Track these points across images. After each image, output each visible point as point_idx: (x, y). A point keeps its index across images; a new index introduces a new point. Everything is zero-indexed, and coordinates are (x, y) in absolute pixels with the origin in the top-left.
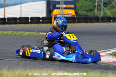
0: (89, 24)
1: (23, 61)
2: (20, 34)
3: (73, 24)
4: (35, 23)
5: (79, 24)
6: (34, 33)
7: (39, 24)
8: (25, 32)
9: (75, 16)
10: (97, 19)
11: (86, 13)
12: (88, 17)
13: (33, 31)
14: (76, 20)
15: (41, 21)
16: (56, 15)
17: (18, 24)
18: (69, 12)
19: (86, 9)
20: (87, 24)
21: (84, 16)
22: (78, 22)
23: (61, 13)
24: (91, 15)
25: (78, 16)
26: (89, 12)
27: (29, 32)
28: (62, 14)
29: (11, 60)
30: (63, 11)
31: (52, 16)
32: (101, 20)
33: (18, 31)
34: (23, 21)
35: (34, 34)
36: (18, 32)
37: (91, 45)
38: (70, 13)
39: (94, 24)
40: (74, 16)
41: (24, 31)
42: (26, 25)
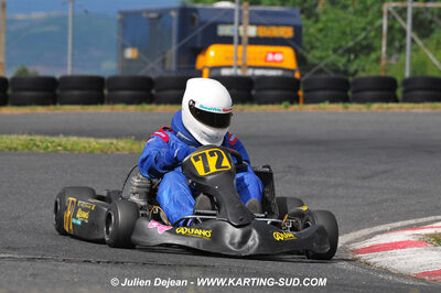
0: (354, 107)
1: (69, 261)
2: (65, 149)
3: (287, 107)
4: (129, 101)
5: (310, 107)
6: (121, 143)
7: (147, 107)
8: (85, 139)
9: (297, 75)
10: (385, 90)
11: (344, 60)
12: (351, 79)
13: (118, 136)
14: (298, 89)
15: (154, 92)
16: (220, 67)
17: (58, 106)
18: (270, 57)
19: (343, 43)
20: (346, 108)
21: (332, 75)
22: (307, 101)
23: (237, 58)
24: (364, 70)
25: (307, 75)
26: (356, 57)
27: (102, 141)
28: (240, 63)
29: (21, 260)
30: (244, 52)
31: (201, 72)
32: (404, 92)
33: (55, 133)
34: (76, 93)
35: (123, 148)
36: (56, 139)
37: (355, 197)
38: (274, 61)
39: (375, 106)
40: (293, 71)
41: (80, 133)
42: (92, 110)
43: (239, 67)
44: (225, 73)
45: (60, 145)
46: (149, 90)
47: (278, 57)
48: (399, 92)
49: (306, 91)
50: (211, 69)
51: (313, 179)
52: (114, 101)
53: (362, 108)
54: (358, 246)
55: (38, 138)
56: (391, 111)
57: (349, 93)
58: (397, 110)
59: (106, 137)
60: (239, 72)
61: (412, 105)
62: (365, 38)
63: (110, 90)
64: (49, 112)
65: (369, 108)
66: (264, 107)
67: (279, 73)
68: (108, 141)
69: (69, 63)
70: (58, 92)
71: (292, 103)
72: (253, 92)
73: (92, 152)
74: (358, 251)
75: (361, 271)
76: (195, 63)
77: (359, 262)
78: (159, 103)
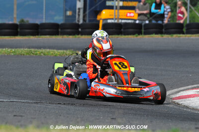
0: (165, 36)
1: (52, 103)
2: (44, 55)
3: (137, 36)
4: (70, 34)
5: (147, 37)
6: (68, 52)
7: (77, 36)
8: (52, 50)
10: (178, 29)
12: (164, 25)
13: (66, 49)
14: (141, 29)
15: (80, 30)
16: (107, 19)
17: (39, 36)
18: (129, 15)
20: (162, 36)
22: (145, 33)
27: (60, 51)
28: (116, 17)
29: (32, 103)
30: (118, 13)
31: (99, 21)
32: (187, 30)
33: (40, 48)
34: (47, 30)
35: (69, 54)
36: (40, 51)
37: (170, 75)
39: (175, 36)
42: (54, 37)
43: (116, 19)
44: (109, 21)
45: (42, 53)
46: (78, 29)
47: (132, 15)
48: (184, 30)
49: (145, 29)
50: (104, 20)
51: (151, 67)
52: (63, 34)
54: (174, 96)
55: (33, 50)
56: (181, 38)
57: (163, 30)
58: (184, 37)
59: (61, 49)
60: (116, 21)
61: (190, 35)
63: (61, 29)
64: (36, 38)
65: (172, 36)
66: (127, 36)
67: (132, 21)
68: (62, 51)
69: (44, 17)
70: (40, 30)
71: (139, 34)
72: (122, 30)
73: (55, 56)
74: (174, 99)
75: (176, 107)
76: (96, 17)
77: (175, 103)
78: (82, 35)
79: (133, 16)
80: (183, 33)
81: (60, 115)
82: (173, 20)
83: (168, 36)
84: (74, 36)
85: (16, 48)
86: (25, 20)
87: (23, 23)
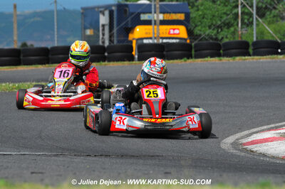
0: (225, 59)
1: (79, 156)
3: (185, 61)
5: (200, 59)
7: (104, 63)
9: (188, 41)
10: (242, 49)
11: (215, 32)
12: (221, 43)
14: (191, 51)
15: (106, 54)
16: (142, 39)
17: (50, 65)
19: (214, 22)
20: (221, 60)
21: (211, 41)
22: (197, 57)
23: (154, 33)
24: (227, 38)
26: (222, 30)
28: (156, 36)
30: (158, 30)
31: (131, 42)
32: (253, 50)
34: (61, 56)
37: (237, 112)
39: (238, 58)
40: (185, 39)
43: (155, 38)
44: (145, 41)
46: (104, 53)
47: (176, 31)
48: (251, 50)
49: (195, 51)
50: (137, 40)
51: (209, 102)
53: (230, 59)
54: (244, 141)
56: (247, 60)
57: (221, 51)
58: (251, 60)
60: (156, 41)
61: (259, 57)
62: (227, 19)
64: (45, 68)
65: (234, 59)
66: (171, 61)
67: (178, 41)
69: (56, 39)
70: (50, 56)
71: (188, 58)
72: (165, 53)
74: (244, 144)
75: (249, 155)
76: (128, 37)
77: (246, 150)
78: (109, 61)
79: (179, 34)
80: (250, 55)
81: (94, 171)
82: (234, 38)
83: (227, 59)
84: (98, 64)
85: (21, 82)
86: (29, 43)
87: (26, 47)
